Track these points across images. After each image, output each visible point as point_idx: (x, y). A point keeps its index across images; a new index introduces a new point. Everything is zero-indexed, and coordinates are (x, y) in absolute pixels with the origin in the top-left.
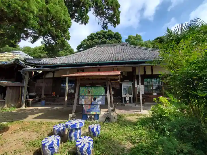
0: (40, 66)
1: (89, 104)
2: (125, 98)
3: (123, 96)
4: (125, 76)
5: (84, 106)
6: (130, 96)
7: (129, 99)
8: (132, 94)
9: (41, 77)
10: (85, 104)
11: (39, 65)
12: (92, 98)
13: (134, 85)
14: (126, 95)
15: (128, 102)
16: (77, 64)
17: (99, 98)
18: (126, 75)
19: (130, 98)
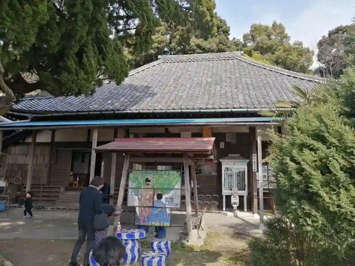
0: (26, 115)
1: (149, 207)
2: (228, 198)
3: (225, 192)
4: (230, 142)
5: (137, 209)
6: (242, 193)
7: (237, 201)
8: (246, 188)
9: (21, 141)
10: (139, 207)
11: (22, 114)
12: (154, 195)
13: (250, 165)
14: (231, 190)
15: (235, 206)
16: (114, 113)
17: (168, 193)
18: (234, 142)
19: (241, 198)
